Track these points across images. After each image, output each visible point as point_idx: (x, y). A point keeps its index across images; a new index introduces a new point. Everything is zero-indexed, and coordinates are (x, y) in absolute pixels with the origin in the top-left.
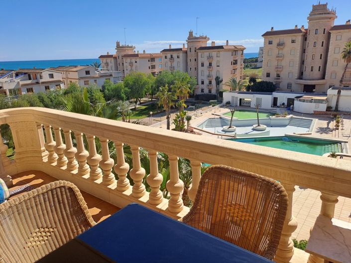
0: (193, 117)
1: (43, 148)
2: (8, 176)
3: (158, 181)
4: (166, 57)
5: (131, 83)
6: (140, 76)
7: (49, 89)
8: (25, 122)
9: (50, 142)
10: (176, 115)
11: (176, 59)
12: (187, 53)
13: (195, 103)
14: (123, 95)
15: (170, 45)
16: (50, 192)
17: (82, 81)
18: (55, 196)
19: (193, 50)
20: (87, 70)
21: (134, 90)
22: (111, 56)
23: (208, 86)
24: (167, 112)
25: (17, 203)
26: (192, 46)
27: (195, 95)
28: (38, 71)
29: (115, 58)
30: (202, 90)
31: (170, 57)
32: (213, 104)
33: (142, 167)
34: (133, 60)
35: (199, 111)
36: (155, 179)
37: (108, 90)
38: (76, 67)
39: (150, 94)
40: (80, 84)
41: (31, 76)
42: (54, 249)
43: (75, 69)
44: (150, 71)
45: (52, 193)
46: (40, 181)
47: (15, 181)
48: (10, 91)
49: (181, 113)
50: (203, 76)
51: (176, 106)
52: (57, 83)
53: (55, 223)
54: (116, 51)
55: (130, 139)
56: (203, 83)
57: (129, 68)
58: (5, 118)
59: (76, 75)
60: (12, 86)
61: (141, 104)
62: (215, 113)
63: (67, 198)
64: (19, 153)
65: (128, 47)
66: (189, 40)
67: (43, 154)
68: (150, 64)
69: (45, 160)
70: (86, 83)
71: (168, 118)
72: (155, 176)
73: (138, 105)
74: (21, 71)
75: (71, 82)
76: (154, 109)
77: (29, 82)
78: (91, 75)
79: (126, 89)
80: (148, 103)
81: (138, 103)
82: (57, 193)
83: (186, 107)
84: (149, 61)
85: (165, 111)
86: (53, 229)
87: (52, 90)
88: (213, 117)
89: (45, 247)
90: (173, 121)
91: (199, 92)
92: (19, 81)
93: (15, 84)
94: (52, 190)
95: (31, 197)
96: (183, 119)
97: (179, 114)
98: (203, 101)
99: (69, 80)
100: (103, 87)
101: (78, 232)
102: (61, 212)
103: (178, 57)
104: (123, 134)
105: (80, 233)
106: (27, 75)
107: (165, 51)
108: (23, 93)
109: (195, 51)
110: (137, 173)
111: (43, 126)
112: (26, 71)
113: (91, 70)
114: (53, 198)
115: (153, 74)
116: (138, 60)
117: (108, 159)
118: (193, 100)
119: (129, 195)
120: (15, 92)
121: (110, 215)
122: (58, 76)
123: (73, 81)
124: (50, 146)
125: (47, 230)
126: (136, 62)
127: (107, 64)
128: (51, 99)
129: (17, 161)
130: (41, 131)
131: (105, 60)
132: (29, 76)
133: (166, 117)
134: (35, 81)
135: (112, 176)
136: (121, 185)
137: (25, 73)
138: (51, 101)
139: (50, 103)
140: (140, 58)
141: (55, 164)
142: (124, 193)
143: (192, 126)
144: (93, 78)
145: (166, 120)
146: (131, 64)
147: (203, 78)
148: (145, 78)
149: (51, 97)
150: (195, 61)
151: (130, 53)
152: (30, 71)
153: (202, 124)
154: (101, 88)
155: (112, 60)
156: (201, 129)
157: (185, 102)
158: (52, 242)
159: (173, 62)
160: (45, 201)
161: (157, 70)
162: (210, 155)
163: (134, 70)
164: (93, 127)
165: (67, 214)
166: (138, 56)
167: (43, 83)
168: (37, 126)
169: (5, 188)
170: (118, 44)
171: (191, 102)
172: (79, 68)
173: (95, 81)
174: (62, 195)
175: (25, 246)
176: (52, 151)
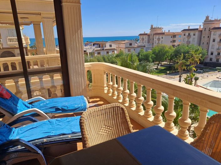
0: (200, 78)
1: (105, 85)
2: (88, 97)
3: (172, 116)
4: (184, 35)
5: (157, 51)
6: (164, 47)
7: (108, 53)
8: (98, 70)
9: (109, 82)
10: (187, 75)
11: (192, 36)
12: (202, 32)
13: (203, 68)
14: (151, 59)
15: (189, 26)
16: (112, 108)
17: (127, 50)
18: (114, 111)
19: (207, 30)
20: (130, 43)
21: (158, 57)
22: (146, 34)
23: (217, 56)
24: (179, 73)
25: (97, 110)
26: (207, 27)
27: (204, 62)
28: (104, 43)
29: (149, 35)
30: (211, 59)
31: (188, 35)
32: (219, 70)
33: (162, 105)
34: (161, 37)
35: (206, 74)
36: (171, 114)
37: (141, 55)
38: (124, 41)
39: (169, 60)
40: (125, 51)
41: (101, 45)
42: (111, 139)
43: (124, 42)
44: (171, 44)
45: (113, 109)
46: (102, 103)
47: (91, 100)
48: (90, 53)
49: (191, 74)
50: (214, 49)
51: (187, 69)
52: (113, 50)
53: (113, 125)
54: (150, 31)
55: (157, 86)
56: (212, 54)
57: (157, 42)
58: (90, 67)
59: (124, 46)
60: (91, 51)
61: (161, 65)
62: (220, 77)
63: (120, 113)
64: (94, 86)
65: (158, 28)
66: (205, 23)
67: (105, 88)
68: (172, 39)
69: (106, 92)
70: (129, 51)
71: (180, 77)
72: (171, 113)
73: (160, 66)
74: (96, 43)
75: (120, 50)
76: (170, 70)
77: (99, 49)
78: (133, 46)
79: (153, 55)
80: (167, 65)
81: (160, 65)
82: (115, 109)
83: (195, 70)
84: (171, 37)
85: (178, 72)
86: (112, 128)
87: (110, 54)
88: (218, 79)
89: (107, 136)
90: (184, 79)
91: (208, 60)
92: (94, 48)
93: (92, 49)
94: (113, 107)
95: (99, 110)
96: (191, 79)
97: (189, 75)
98: (210, 68)
99: (120, 48)
100: (139, 54)
101: (123, 133)
102: (117, 120)
103: (194, 35)
104: (153, 83)
105: (125, 134)
106: (98, 45)
107: (184, 30)
108: (96, 55)
109: (209, 30)
110: (159, 108)
111: (107, 73)
112: (98, 43)
113: (133, 43)
114: (113, 112)
115: (174, 46)
116: (164, 37)
117: (141, 97)
118: (202, 66)
119: (151, 121)
120: (92, 54)
121: (138, 130)
122: (114, 46)
123: (122, 49)
124: (109, 84)
125: (109, 128)
126: (162, 38)
127: (143, 39)
128: (109, 59)
129: (92, 90)
130: (105, 76)
131: (142, 37)
132: (100, 45)
133: (179, 76)
134: (102, 49)
135: (142, 107)
136: (147, 114)
137: (98, 44)
138: (109, 60)
139: (108, 61)
140: (166, 35)
141: (110, 95)
142: (148, 119)
143: (198, 85)
144: (134, 47)
145: (179, 78)
146: (159, 39)
147: (212, 50)
148: (167, 49)
149: (109, 58)
150: (208, 37)
151: (159, 32)
152: (100, 43)
153: (207, 84)
154: (137, 54)
155: (147, 36)
156: (205, 87)
157: (195, 67)
158: (110, 135)
159: (190, 38)
160: (109, 112)
161: (176, 44)
162: (217, 105)
163: (160, 43)
164: (135, 77)
165: (119, 122)
166: (164, 34)
167: (106, 50)
168: (104, 73)
169: (87, 103)
170: (152, 26)
171: (200, 67)
172: (126, 41)
173: (134, 49)
174: (118, 111)
175: (99, 133)
176: (110, 87)
